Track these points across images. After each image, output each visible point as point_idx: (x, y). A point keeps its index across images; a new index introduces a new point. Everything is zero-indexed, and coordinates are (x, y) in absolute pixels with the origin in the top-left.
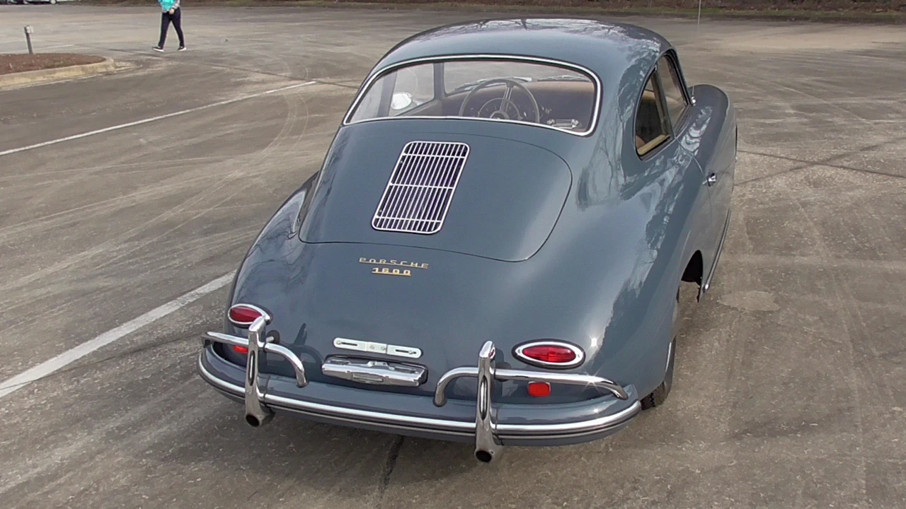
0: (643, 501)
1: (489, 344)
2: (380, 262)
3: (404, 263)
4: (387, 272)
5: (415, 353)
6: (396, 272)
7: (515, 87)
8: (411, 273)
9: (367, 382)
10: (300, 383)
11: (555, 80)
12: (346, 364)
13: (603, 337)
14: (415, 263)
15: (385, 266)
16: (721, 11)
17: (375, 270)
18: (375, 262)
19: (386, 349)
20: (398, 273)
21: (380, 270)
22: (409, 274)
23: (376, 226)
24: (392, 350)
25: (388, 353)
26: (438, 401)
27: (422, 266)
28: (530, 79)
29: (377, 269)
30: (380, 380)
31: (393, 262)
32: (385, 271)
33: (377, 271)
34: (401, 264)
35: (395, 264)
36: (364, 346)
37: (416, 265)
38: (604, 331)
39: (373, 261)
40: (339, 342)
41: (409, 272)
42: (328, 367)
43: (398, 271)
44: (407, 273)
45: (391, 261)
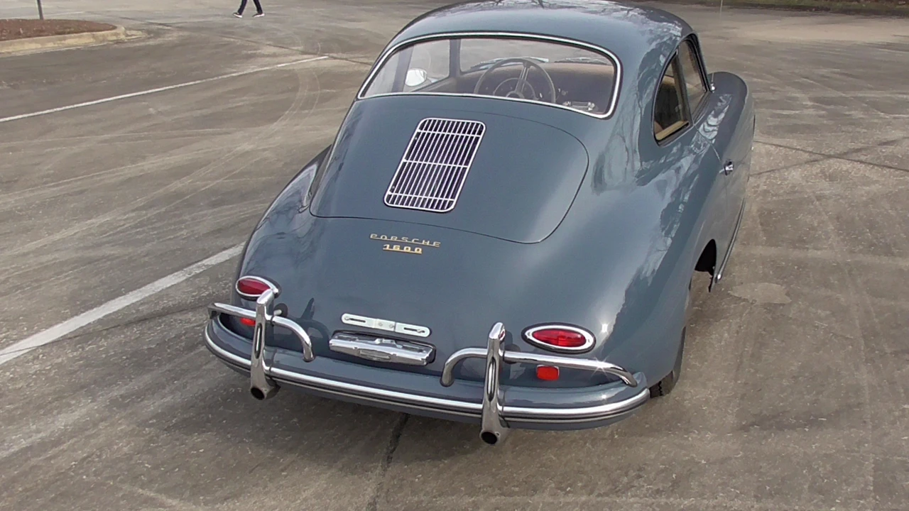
0: (648, 490)
1: (499, 325)
2: (392, 239)
3: (415, 241)
4: (398, 249)
5: (423, 332)
6: (407, 249)
7: (531, 67)
8: (422, 251)
9: (375, 359)
10: (307, 358)
11: (572, 62)
12: (354, 340)
13: (614, 322)
14: (426, 241)
15: (396, 243)
17: (386, 247)
18: (386, 238)
19: (395, 327)
20: (409, 250)
21: (391, 247)
22: (420, 252)
23: (388, 202)
24: (401, 328)
25: (397, 331)
26: (445, 381)
27: (434, 244)
28: (547, 60)
29: (388, 246)
30: (388, 357)
31: (405, 239)
32: (396, 248)
33: (388, 248)
34: (413, 241)
35: (407, 241)
36: (373, 323)
37: (428, 243)
38: (615, 317)
39: (384, 237)
40: (347, 318)
41: (420, 249)
42: (335, 343)
43: (410, 248)
44: (418, 251)
45: (403, 238)
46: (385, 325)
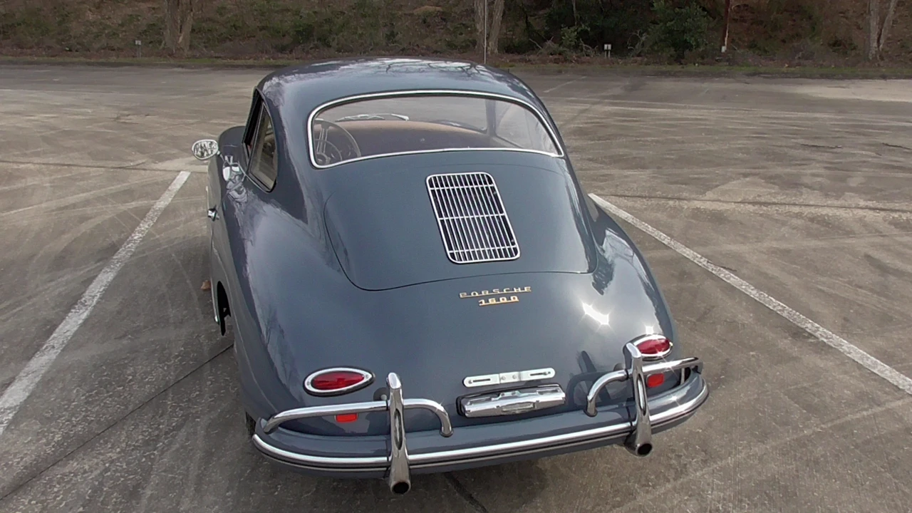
2: (483, 294)
3: (507, 290)
4: (495, 302)
5: (549, 373)
6: (503, 300)
8: (518, 298)
9: (517, 412)
10: (446, 433)
12: (490, 400)
14: (517, 288)
15: (491, 297)
16: (219, 61)
17: (481, 303)
18: (477, 295)
19: (520, 377)
20: (506, 301)
21: (487, 301)
22: (517, 299)
23: (455, 260)
24: (527, 376)
26: (592, 411)
27: (526, 290)
29: (483, 301)
30: (532, 406)
31: (496, 291)
32: (492, 301)
33: (484, 303)
34: (505, 291)
35: (499, 292)
36: (495, 379)
37: (520, 290)
39: (475, 294)
40: (470, 382)
41: (516, 297)
42: (472, 408)
43: (505, 299)
44: (514, 299)
45: (494, 291)
46: (509, 377)
